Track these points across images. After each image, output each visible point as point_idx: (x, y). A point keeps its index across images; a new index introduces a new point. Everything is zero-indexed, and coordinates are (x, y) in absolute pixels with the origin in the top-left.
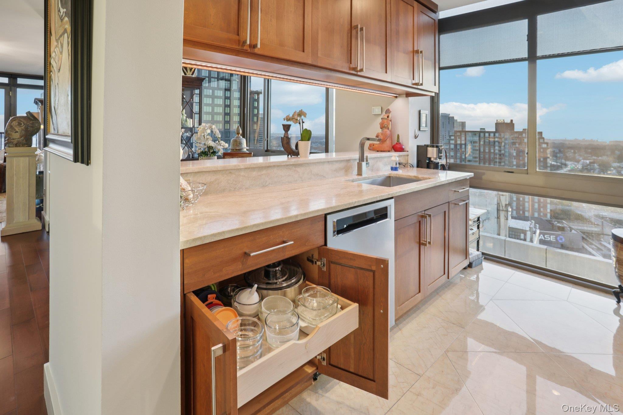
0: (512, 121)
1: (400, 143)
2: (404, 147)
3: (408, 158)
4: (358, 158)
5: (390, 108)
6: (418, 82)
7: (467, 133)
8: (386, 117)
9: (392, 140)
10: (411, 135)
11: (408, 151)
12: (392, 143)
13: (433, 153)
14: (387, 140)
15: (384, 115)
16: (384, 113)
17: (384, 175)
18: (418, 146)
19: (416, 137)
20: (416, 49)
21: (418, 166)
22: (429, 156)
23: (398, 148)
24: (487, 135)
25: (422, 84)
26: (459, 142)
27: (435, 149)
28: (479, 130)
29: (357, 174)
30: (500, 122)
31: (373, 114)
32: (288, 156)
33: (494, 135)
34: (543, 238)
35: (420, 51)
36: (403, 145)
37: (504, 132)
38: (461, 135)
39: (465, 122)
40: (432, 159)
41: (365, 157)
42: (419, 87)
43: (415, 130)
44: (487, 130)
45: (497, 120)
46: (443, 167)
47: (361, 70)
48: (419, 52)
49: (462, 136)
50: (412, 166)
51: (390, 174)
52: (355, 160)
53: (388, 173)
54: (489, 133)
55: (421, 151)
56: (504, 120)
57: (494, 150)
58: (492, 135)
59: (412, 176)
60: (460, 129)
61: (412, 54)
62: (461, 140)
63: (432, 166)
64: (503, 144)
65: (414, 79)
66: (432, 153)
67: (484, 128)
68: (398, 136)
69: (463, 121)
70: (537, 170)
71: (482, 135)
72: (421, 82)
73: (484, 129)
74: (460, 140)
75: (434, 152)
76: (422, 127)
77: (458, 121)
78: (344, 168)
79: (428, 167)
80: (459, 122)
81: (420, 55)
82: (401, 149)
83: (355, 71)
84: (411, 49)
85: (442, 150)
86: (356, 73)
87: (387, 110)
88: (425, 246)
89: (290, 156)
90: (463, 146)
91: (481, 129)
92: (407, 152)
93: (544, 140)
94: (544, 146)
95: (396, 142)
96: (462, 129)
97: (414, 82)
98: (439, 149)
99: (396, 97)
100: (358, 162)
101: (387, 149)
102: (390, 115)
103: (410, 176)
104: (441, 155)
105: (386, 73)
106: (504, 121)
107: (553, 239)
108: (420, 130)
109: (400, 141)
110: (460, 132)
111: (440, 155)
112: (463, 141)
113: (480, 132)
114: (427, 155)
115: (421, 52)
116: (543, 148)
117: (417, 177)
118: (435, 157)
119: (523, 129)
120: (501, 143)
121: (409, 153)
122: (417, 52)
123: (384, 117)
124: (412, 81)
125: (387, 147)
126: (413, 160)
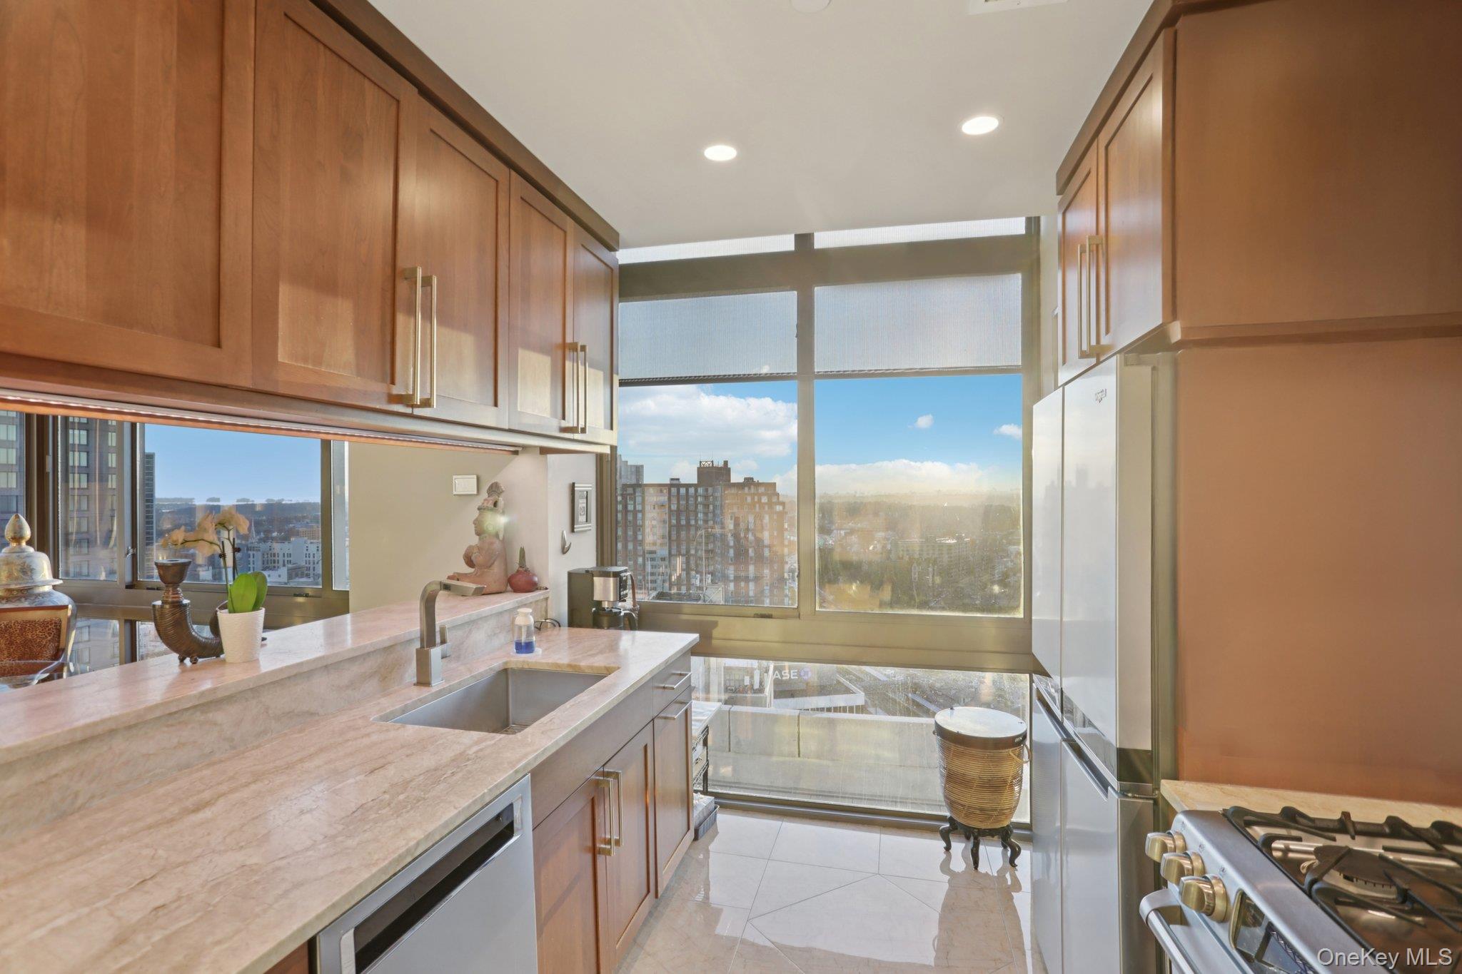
0: (726, 463)
1: (527, 571)
2: (536, 579)
3: (547, 605)
4: (419, 635)
5: (498, 479)
6: (575, 425)
7: (646, 488)
8: (490, 505)
9: (506, 564)
10: (554, 545)
11: (546, 589)
12: (506, 570)
13: (606, 590)
14: (493, 563)
15: (485, 500)
16: (484, 495)
17: (491, 669)
18: (570, 575)
19: (565, 550)
20: (569, 340)
21: (572, 624)
22: (597, 597)
23: (522, 582)
24: (683, 491)
25: (583, 430)
26: (630, 507)
27: (611, 580)
28: (668, 482)
29: (415, 680)
30: (707, 465)
31: (455, 493)
32: (182, 660)
33: (696, 491)
34: (779, 677)
35: (581, 346)
36: (534, 575)
37: (711, 486)
38: (635, 492)
39: (642, 466)
40: (606, 605)
41: (437, 629)
42: (577, 436)
43: (563, 533)
44: (683, 481)
45: (701, 462)
46: (629, 620)
47: (426, 403)
48: (579, 348)
49: (637, 494)
50: (555, 623)
51: (506, 663)
52: (410, 641)
53: (501, 662)
54: (687, 486)
55: (579, 584)
56: (712, 462)
57: (696, 521)
58: (692, 490)
59: (563, 664)
60: (634, 481)
61: (560, 353)
62: (635, 503)
63: (605, 620)
64: (711, 507)
65: (564, 418)
66: (604, 590)
67: (677, 477)
68: (522, 552)
69: (639, 463)
70: (817, 609)
71: (674, 490)
72: (581, 424)
73: (678, 479)
74: (632, 502)
75: (609, 587)
76: (578, 524)
77: (629, 464)
78: (376, 672)
79: (596, 624)
80: (631, 466)
81: (581, 354)
82: (531, 586)
83: (408, 406)
84: (560, 340)
85: (626, 581)
86: (409, 411)
87: (491, 486)
88: (607, 857)
89: (187, 661)
90: (640, 515)
91: (672, 479)
92: (545, 591)
93: (778, 498)
94: (779, 508)
95: (516, 567)
96: (638, 480)
97: (564, 424)
98: (621, 578)
99: (516, 453)
100: (417, 650)
101: (494, 587)
102: (501, 499)
103: (558, 665)
104: (625, 592)
105: (496, 405)
106: (713, 465)
107: (794, 676)
108: (573, 530)
109: (528, 565)
110: (631, 486)
111: (622, 593)
112: (639, 504)
113: (670, 486)
114: (592, 595)
115: (583, 348)
116: (777, 513)
117: (576, 666)
118: (612, 600)
119: (745, 479)
120: (709, 506)
121: (550, 594)
122: (574, 347)
123: (485, 505)
124: (560, 423)
125: (495, 582)
126: (560, 607)
